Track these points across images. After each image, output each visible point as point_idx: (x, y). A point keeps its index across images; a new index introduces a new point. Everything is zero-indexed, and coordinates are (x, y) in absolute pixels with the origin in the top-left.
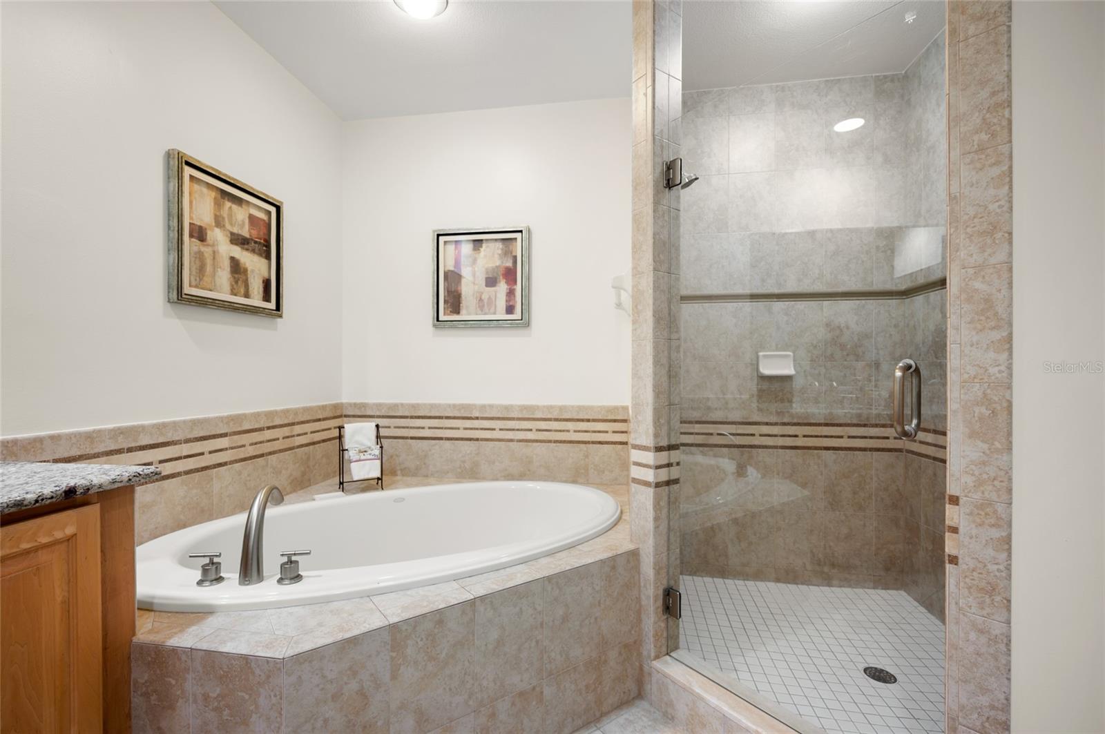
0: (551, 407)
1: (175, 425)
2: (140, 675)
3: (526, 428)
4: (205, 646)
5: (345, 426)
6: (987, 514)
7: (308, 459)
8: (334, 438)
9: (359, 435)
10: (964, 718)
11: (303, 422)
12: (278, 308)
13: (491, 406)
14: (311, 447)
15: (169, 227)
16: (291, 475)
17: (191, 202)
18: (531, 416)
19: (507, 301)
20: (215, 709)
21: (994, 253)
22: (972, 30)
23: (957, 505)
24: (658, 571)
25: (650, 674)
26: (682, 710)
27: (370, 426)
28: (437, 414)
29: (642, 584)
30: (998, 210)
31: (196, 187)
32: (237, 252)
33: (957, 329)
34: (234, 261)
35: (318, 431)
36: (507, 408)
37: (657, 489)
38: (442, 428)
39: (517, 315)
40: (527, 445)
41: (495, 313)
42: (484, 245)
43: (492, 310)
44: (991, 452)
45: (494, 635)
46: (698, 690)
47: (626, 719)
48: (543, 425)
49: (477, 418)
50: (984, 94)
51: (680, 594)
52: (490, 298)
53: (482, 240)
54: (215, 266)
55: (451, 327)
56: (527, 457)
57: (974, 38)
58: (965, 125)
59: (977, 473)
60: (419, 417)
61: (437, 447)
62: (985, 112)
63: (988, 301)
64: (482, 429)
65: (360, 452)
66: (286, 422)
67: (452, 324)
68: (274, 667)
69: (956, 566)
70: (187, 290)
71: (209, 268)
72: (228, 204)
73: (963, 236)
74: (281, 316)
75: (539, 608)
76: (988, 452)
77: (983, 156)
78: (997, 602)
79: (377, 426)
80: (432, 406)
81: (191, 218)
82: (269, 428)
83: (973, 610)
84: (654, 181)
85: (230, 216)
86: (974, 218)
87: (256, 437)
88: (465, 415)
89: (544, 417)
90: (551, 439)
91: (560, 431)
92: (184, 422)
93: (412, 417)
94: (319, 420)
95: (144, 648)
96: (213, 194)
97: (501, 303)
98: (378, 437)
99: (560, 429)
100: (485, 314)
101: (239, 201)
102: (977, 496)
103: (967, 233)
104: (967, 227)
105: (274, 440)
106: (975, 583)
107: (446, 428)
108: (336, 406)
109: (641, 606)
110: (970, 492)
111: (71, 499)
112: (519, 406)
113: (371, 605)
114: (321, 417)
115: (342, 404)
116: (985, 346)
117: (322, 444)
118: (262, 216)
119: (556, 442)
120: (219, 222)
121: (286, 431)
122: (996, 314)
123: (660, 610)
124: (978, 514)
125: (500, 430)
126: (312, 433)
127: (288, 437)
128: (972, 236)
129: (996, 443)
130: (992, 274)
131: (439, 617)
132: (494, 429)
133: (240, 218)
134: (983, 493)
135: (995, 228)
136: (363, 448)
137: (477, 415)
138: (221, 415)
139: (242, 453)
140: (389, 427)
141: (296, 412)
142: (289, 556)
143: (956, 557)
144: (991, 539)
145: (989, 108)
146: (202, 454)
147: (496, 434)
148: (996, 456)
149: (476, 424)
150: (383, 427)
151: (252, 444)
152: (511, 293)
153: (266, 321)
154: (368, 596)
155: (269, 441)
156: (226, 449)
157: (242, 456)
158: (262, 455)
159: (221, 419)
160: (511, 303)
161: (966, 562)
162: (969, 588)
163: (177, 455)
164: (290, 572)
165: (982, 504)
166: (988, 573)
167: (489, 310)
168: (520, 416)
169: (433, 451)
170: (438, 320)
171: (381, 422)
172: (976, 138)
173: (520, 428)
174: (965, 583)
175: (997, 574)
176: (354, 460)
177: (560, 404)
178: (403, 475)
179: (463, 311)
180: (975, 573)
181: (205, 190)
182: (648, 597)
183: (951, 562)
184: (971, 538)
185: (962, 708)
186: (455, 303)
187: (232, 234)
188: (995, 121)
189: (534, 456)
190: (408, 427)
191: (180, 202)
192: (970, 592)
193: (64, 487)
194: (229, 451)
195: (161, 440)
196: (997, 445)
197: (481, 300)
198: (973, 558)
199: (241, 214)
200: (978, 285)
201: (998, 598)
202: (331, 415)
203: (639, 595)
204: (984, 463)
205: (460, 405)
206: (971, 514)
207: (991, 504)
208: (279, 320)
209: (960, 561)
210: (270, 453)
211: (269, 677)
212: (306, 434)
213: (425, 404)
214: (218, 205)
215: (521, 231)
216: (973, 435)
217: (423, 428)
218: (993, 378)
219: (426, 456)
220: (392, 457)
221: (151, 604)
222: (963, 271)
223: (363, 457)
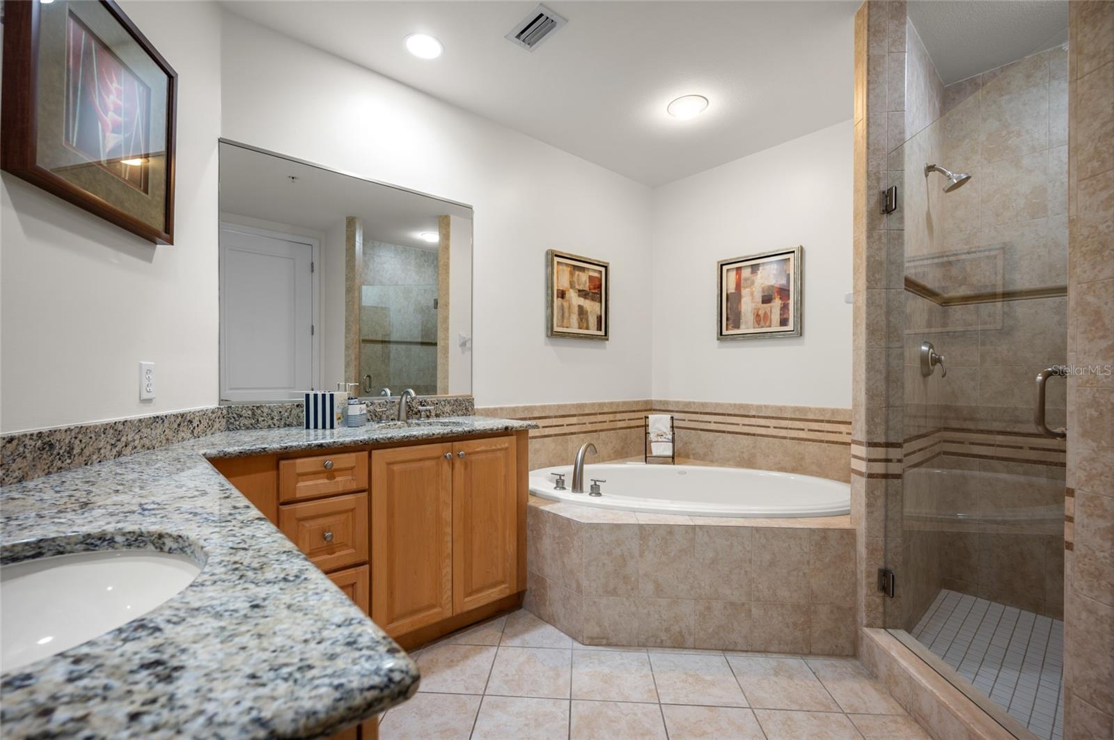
0: (824, 410)
1: (550, 407)
2: (530, 521)
3: (799, 427)
4: (553, 512)
5: (650, 416)
6: (1095, 506)
7: (626, 438)
8: (642, 426)
9: (659, 423)
10: (1077, 689)
11: (623, 412)
12: (606, 335)
13: (766, 407)
14: (628, 430)
15: (547, 294)
16: (614, 447)
17: (558, 277)
18: (804, 417)
19: (781, 315)
20: (557, 543)
21: (1103, 269)
22: (1087, 68)
23: (1073, 496)
24: (871, 551)
25: (862, 638)
26: (882, 670)
27: (667, 417)
28: (721, 412)
29: (858, 561)
30: (1106, 231)
31: (561, 267)
32: (582, 301)
33: (1073, 338)
34: (580, 308)
35: (634, 419)
36: (781, 409)
37: (871, 479)
38: (724, 423)
39: (790, 327)
40: (800, 443)
41: (770, 326)
42: (761, 268)
43: (767, 324)
44: (1099, 450)
45: (710, 555)
46: (893, 653)
47: (832, 663)
48: (815, 426)
49: (754, 417)
50: (1096, 125)
51: (893, 576)
52: (765, 313)
53: (759, 264)
54: (570, 313)
55: (731, 340)
56: (799, 454)
57: (1088, 76)
58: (1081, 154)
59: (1088, 468)
60: (707, 413)
61: (721, 438)
62: (1096, 141)
63: (1098, 313)
64: (758, 426)
65: (658, 435)
66: (611, 410)
67: (733, 338)
68: (580, 526)
69: (1071, 552)
70: (556, 329)
71: (566, 314)
72: (577, 273)
73: (1079, 255)
74: (607, 340)
75: (748, 549)
76: (1096, 449)
77: (1095, 182)
78: (1103, 586)
79: (672, 418)
80: (717, 405)
81: (558, 286)
82: (600, 414)
83: (1085, 592)
84: (868, 211)
85: (578, 280)
86: (1088, 237)
87: (592, 419)
88: (743, 413)
89: (815, 418)
90: (823, 439)
91: (833, 432)
92: (554, 405)
93: (701, 413)
94: (634, 411)
95: (531, 507)
96: (569, 269)
97: (776, 317)
98: (672, 427)
99: (832, 430)
100: (762, 327)
101: (583, 269)
102: (1087, 490)
103: (1082, 252)
104: (1082, 246)
105: (604, 422)
106: (1086, 567)
107: (728, 424)
108: (647, 402)
109: (856, 579)
110: (1082, 486)
111: (506, 432)
112: (792, 408)
113: (634, 515)
114: (635, 409)
115: (651, 400)
116: (1095, 354)
117: (636, 429)
118: (596, 275)
119: (827, 442)
120: (572, 285)
121: (611, 417)
122: (1103, 325)
123: (875, 586)
124: (1089, 506)
125: (775, 427)
126: (629, 420)
127: (612, 421)
128: (1085, 254)
129: (1103, 442)
130: (1101, 288)
131: (670, 529)
132: (769, 427)
133: (583, 279)
134: (1092, 487)
135: (1104, 246)
136: (660, 433)
137: (754, 414)
138: (573, 403)
139: (584, 428)
140: (684, 420)
141: (618, 404)
142: (595, 481)
143: (1071, 544)
144: (1099, 529)
145: (1100, 137)
146: (563, 425)
147: (771, 432)
148: (1102, 454)
149: (753, 421)
150: (677, 420)
151: (590, 423)
152: (785, 308)
153: (599, 343)
154: (634, 512)
155: (600, 422)
156: (575, 424)
157: (585, 430)
158: (596, 431)
159: (573, 405)
160: (785, 317)
161: (1080, 549)
162: (1082, 572)
163: (550, 424)
164: (595, 490)
165: (1092, 497)
166: (1097, 559)
167: (765, 324)
168: (793, 417)
169: (717, 442)
170: (721, 334)
171: (676, 416)
172: (1089, 165)
173: (793, 427)
174: (1079, 567)
175: (1104, 561)
176: (654, 440)
177: (833, 407)
178: (694, 459)
179: (742, 326)
180: (1086, 559)
181: (565, 268)
182: (862, 572)
183: (1068, 548)
184: (1083, 527)
185: (1075, 679)
186: (735, 319)
187: (579, 291)
188: (1104, 149)
189: (807, 454)
190: (698, 421)
191: (552, 279)
192: (1083, 577)
193: (504, 426)
194: (577, 426)
195: (543, 415)
196: (1104, 444)
197: (758, 315)
198: (1084, 545)
199: (584, 277)
200: (1090, 298)
201: (1104, 583)
202: (643, 408)
203: (856, 570)
204: (1093, 460)
205: (739, 405)
206: (1083, 506)
207: (1098, 497)
208: (607, 342)
209: (1075, 548)
210: (601, 431)
211: (577, 531)
212: (625, 420)
213: (711, 403)
214: (572, 274)
215: (794, 252)
216: (1085, 434)
217: (710, 422)
218: (1101, 382)
219: (712, 445)
220: (686, 443)
221: (535, 493)
222: (1079, 286)
223: (660, 440)
